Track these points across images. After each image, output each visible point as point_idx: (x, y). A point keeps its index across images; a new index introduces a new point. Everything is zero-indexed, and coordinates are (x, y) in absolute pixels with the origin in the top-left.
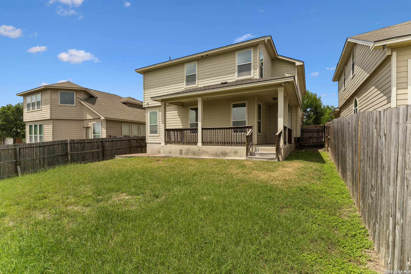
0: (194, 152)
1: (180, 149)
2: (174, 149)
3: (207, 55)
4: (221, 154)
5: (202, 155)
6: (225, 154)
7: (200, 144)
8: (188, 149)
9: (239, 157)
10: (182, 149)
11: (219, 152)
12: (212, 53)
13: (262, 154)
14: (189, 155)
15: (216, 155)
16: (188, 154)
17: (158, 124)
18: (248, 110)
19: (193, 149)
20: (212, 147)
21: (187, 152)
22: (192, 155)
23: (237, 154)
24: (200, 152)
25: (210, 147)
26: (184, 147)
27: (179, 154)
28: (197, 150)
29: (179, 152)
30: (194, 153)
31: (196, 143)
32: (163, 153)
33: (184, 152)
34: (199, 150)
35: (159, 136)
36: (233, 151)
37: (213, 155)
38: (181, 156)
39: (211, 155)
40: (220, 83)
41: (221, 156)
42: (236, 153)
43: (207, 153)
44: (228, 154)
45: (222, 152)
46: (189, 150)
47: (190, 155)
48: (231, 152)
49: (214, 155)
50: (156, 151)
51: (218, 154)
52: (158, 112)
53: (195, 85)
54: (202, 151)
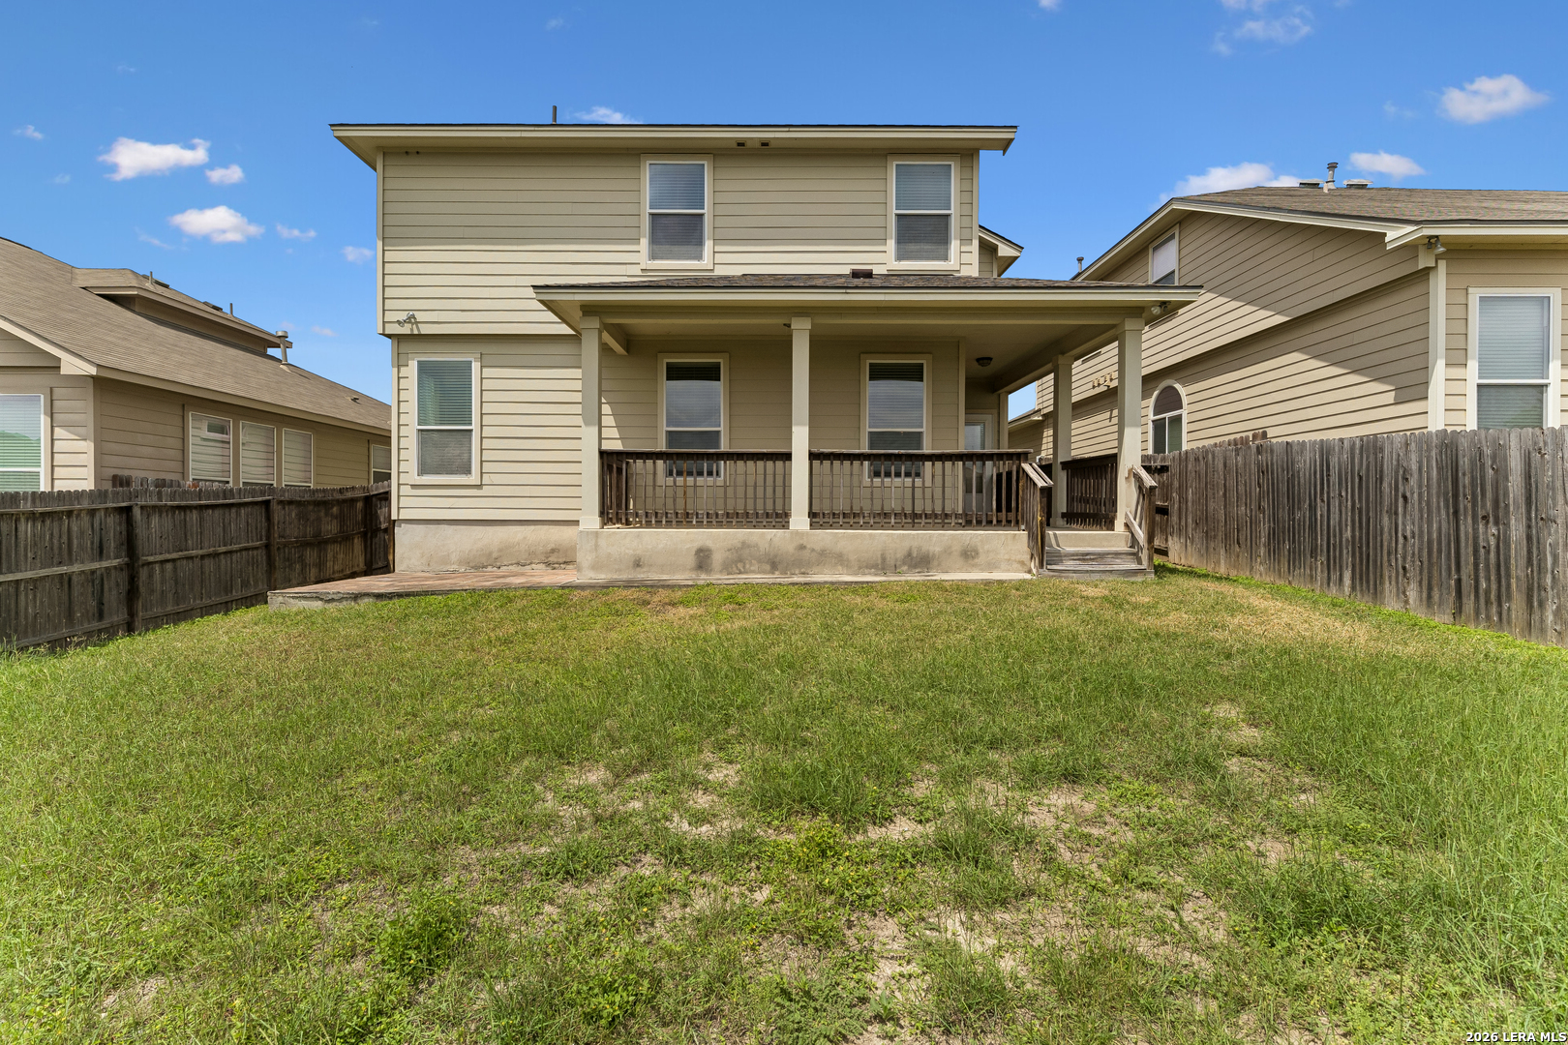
0: (776, 556)
1: (697, 545)
2: (661, 546)
3: (765, 144)
4: (904, 563)
5: (815, 570)
6: (921, 561)
7: (799, 520)
8: (743, 543)
9: (982, 570)
10: (709, 544)
11: (898, 556)
13: (1087, 554)
14: (746, 572)
15: (883, 569)
16: (740, 565)
17: (475, 426)
18: (935, 393)
19: (767, 546)
20: (862, 534)
21: (738, 560)
22: (764, 572)
23: (976, 560)
24: (802, 559)
25: (854, 535)
26: (720, 539)
27: (692, 570)
28: (790, 548)
29: (691, 561)
30: (774, 564)
31: (779, 518)
32: (595, 567)
33: (717, 558)
34: (802, 547)
35: (479, 487)
36: (957, 548)
37: (867, 567)
38: (703, 576)
39: (860, 568)
40: (846, 270)
41: (905, 568)
42: (969, 555)
43: (840, 560)
44: (935, 563)
45: (909, 554)
46: (749, 546)
47: (753, 572)
48: (947, 551)
49: (875, 566)
50: (460, 563)
51: (892, 563)
52: (475, 366)
53: (696, 262)
54: (813, 550)
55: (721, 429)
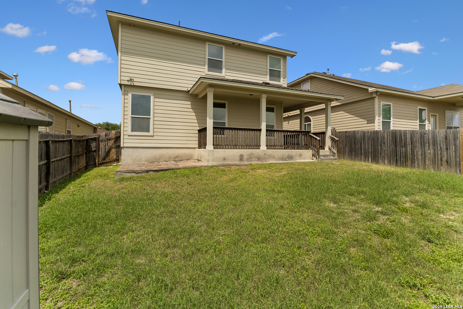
0: (259, 157)
1: (240, 154)
2: (231, 154)
4: (287, 158)
5: (268, 160)
6: (291, 157)
7: (263, 147)
8: (251, 153)
9: (303, 159)
10: (243, 153)
11: (286, 156)
12: (248, 45)
13: (325, 155)
14: (252, 161)
15: (283, 159)
16: (251, 159)
17: (151, 116)
18: (277, 115)
19: (257, 154)
20: (278, 151)
21: (250, 158)
22: (256, 161)
23: (302, 157)
24: (265, 157)
25: (277, 151)
26: (246, 152)
27: (239, 161)
28: (262, 154)
29: (238, 158)
30: (259, 159)
31: (258, 146)
32: (213, 161)
33: (245, 157)
34: (265, 154)
35: (153, 136)
36: (298, 154)
37: (279, 159)
38: (242, 162)
39: (278, 159)
40: (261, 82)
41: (287, 159)
42: (300, 155)
43: (274, 157)
44: (294, 158)
45: (288, 156)
46: (253, 154)
47: (254, 161)
48: (296, 155)
49: (281, 159)
50: (145, 161)
51: (285, 158)
52: (152, 98)
53: (220, 74)
54: (268, 155)
55: (226, 121)
